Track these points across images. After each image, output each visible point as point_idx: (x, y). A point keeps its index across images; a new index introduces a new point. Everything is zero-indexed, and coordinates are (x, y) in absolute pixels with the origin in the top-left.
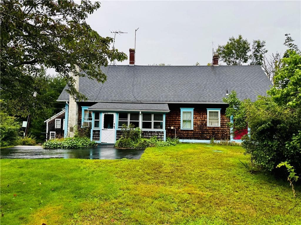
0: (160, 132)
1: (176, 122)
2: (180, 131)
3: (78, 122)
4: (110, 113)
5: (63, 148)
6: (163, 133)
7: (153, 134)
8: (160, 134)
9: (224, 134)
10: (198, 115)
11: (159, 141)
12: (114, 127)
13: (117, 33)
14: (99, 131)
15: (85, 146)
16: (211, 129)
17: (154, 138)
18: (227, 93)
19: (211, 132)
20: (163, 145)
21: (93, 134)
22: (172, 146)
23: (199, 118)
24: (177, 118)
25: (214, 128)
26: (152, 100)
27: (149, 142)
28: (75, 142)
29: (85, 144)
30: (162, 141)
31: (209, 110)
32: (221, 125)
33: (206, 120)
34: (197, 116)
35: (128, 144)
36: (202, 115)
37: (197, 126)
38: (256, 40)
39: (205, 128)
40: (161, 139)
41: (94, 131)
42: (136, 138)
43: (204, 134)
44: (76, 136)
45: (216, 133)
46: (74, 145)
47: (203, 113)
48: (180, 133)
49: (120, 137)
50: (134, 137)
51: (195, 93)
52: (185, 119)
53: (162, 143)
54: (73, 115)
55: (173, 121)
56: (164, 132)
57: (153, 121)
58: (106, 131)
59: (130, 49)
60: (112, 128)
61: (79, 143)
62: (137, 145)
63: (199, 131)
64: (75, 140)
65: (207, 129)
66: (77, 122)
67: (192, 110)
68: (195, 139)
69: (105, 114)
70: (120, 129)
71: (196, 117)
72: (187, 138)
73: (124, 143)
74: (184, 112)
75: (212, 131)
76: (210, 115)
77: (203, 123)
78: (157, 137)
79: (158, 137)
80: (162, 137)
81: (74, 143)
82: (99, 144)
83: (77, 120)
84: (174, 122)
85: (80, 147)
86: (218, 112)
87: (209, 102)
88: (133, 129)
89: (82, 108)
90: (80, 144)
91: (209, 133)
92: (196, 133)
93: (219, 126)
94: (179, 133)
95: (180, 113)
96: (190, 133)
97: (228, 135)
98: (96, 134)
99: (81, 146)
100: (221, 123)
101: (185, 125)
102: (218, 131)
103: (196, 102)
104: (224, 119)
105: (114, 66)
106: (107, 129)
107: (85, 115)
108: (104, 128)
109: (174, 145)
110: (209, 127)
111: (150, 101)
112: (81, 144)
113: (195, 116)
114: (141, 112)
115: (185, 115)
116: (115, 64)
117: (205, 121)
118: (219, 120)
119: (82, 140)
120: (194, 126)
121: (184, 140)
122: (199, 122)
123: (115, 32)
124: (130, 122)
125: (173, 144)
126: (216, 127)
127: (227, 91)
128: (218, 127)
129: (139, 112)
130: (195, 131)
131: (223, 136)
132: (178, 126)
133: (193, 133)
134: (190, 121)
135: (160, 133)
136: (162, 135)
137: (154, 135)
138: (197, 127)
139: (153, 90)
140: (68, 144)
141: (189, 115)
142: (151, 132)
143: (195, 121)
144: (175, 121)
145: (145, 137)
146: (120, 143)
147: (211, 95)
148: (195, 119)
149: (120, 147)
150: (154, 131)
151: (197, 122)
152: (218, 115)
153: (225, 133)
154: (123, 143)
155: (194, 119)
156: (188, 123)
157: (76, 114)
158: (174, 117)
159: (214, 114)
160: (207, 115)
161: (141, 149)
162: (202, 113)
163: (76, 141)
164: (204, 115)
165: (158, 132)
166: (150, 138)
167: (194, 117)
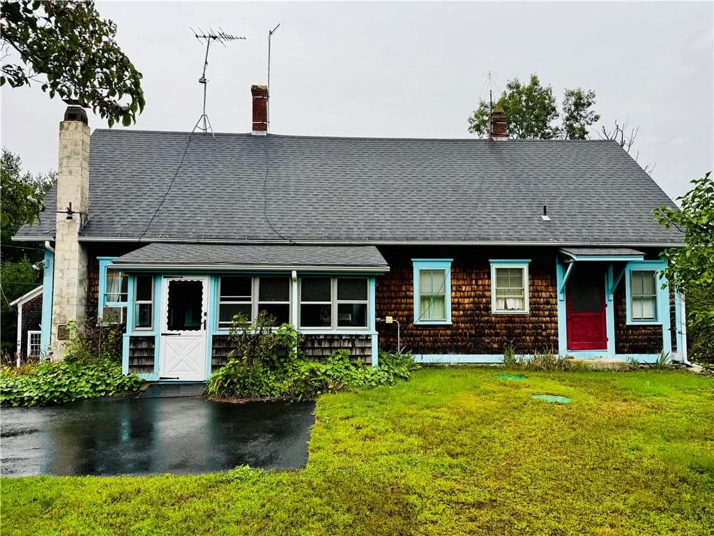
0: (359, 335)
1: (399, 300)
2: (412, 329)
3: (87, 306)
4: (189, 279)
5: (20, 406)
6: (367, 339)
7: (336, 344)
8: (358, 344)
9: (540, 334)
10: (464, 279)
11: (355, 365)
12: (202, 326)
13: (215, 38)
14: (151, 340)
15: (103, 394)
16: (502, 322)
17: (341, 359)
18: (545, 213)
19: (504, 331)
20: (373, 384)
21: (130, 349)
22: (400, 382)
23: (468, 288)
24: (404, 289)
25: (511, 319)
26: (326, 234)
27: (325, 374)
28: (65, 381)
29: (103, 387)
30: (368, 368)
31: (494, 266)
32: (531, 310)
33: (487, 294)
34: (461, 282)
35: (253, 384)
36: (476, 282)
37: (461, 313)
38: (572, 89)
39: (486, 318)
40: (363, 361)
41: (134, 340)
42: (282, 360)
43: (484, 335)
44: (69, 360)
45: (516, 331)
46: (62, 392)
47: (480, 273)
48: (412, 335)
49: (226, 359)
50: (275, 357)
51: (454, 214)
52: (427, 291)
53: (368, 376)
54: (68, 285)
55: (392, 298)
56: (370, 335)
57: (335, 302)
58: (177, 337)
59: (254, 86)
60: (198, 328)
61: (79, 385)
62: (286, 385)
63: (468, 329)
64: (65, 372)
65: (491, 322)
66: (82, 309)
67: (446, 265)
68: (458, 354)
69: (171, 280)
70: (225, 332)
71: (460, 286)
72: (435, 351)
73: (238, 381)
74: (422, 272)
75: (506, 328)
76: (498, 279)
77: (479, 303)
78: (348, 352)
79: (354, 354)
80: (366, 354)
81: (60, 386)
82: (153, 385)
83: (84, 302)
84: (394, 301)
85: (82, 399)
86: (520, 270)
87: (496, 239)
88: (271, 330)
89: (98, 261)
90: (84, 386)
91: (497, 335)
92: (460, 335)
93: (527, 310)
94: (410, 336)
95: (413, 273)
96: (441, 336)
97: (552, 337)
98: (142, 350)
99: (86, 393)
100: (530, 304)
101: (427, 312)
102: (524, 328)
103: (459, 239)
104: (538, 291)
105: (204, 134)
106: (181, 332)
107: (110, 284)
108: (170, 328)
109: (406, 378)
110: (496, 316)
111: (321, 239)
112: (90, 385)
113: (455, 282)
114: (298, 271)
115: (427, 279)
116: (209, 131)
117: (484, 296)
118: (527, 295)
119: (91, 373)
120: (454, 312)
121: (424, 355)
122: (466, 301)
123: (207, 35)
124: (260, 305)
125: (401, 377)
126: (518, 316)
127: (545, 207)
128: (524, 316)
129: (291, 271)
130: (458, 328)
131: (536, 340)
132: (406, 313)
133: (452, 335)
134: (442, 298)
135: (360, 340)
136: (366, 348)
137: (340, 348)
138: (462, 316)
139: (327, 206)
140: (39, 387)
141: (437, 280)
142: (330, 339)
143: (456, 297)
144: (396, 298)
145: (311, 354)
146: (225, 381)
147: (499, 219)
148: (455, 291)
149: (224, 397)
150: (340, 336)
151: (461, 300)
152: (521, 279)
153: (544, 333)
154: (235, 380)
155: (452, 291)
156: (436, 304)
157: (81, 282)
158: (393, 288)
159: (509, 275)
160: (489, 278)
161: (301, 401)
162: (476, 275)
163: (69, 377)
164: (481, 279)
165: (352, 338)
166: (328, 356)
167: (452, 286)
